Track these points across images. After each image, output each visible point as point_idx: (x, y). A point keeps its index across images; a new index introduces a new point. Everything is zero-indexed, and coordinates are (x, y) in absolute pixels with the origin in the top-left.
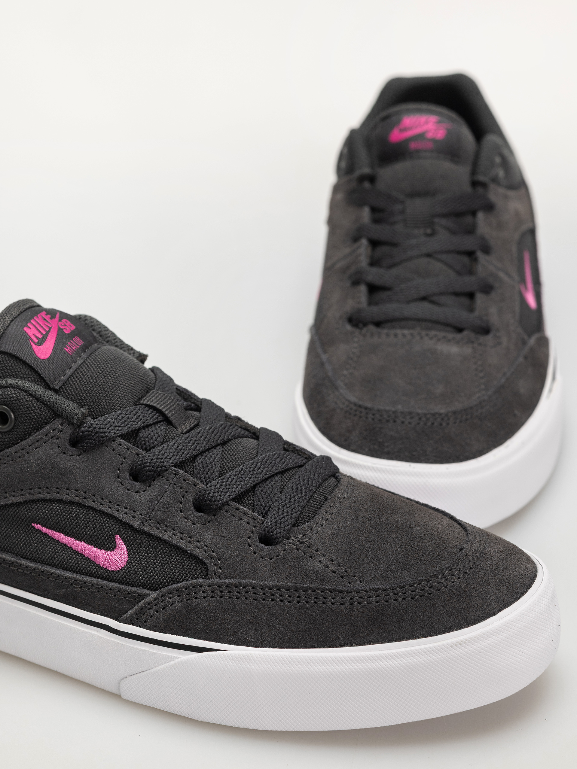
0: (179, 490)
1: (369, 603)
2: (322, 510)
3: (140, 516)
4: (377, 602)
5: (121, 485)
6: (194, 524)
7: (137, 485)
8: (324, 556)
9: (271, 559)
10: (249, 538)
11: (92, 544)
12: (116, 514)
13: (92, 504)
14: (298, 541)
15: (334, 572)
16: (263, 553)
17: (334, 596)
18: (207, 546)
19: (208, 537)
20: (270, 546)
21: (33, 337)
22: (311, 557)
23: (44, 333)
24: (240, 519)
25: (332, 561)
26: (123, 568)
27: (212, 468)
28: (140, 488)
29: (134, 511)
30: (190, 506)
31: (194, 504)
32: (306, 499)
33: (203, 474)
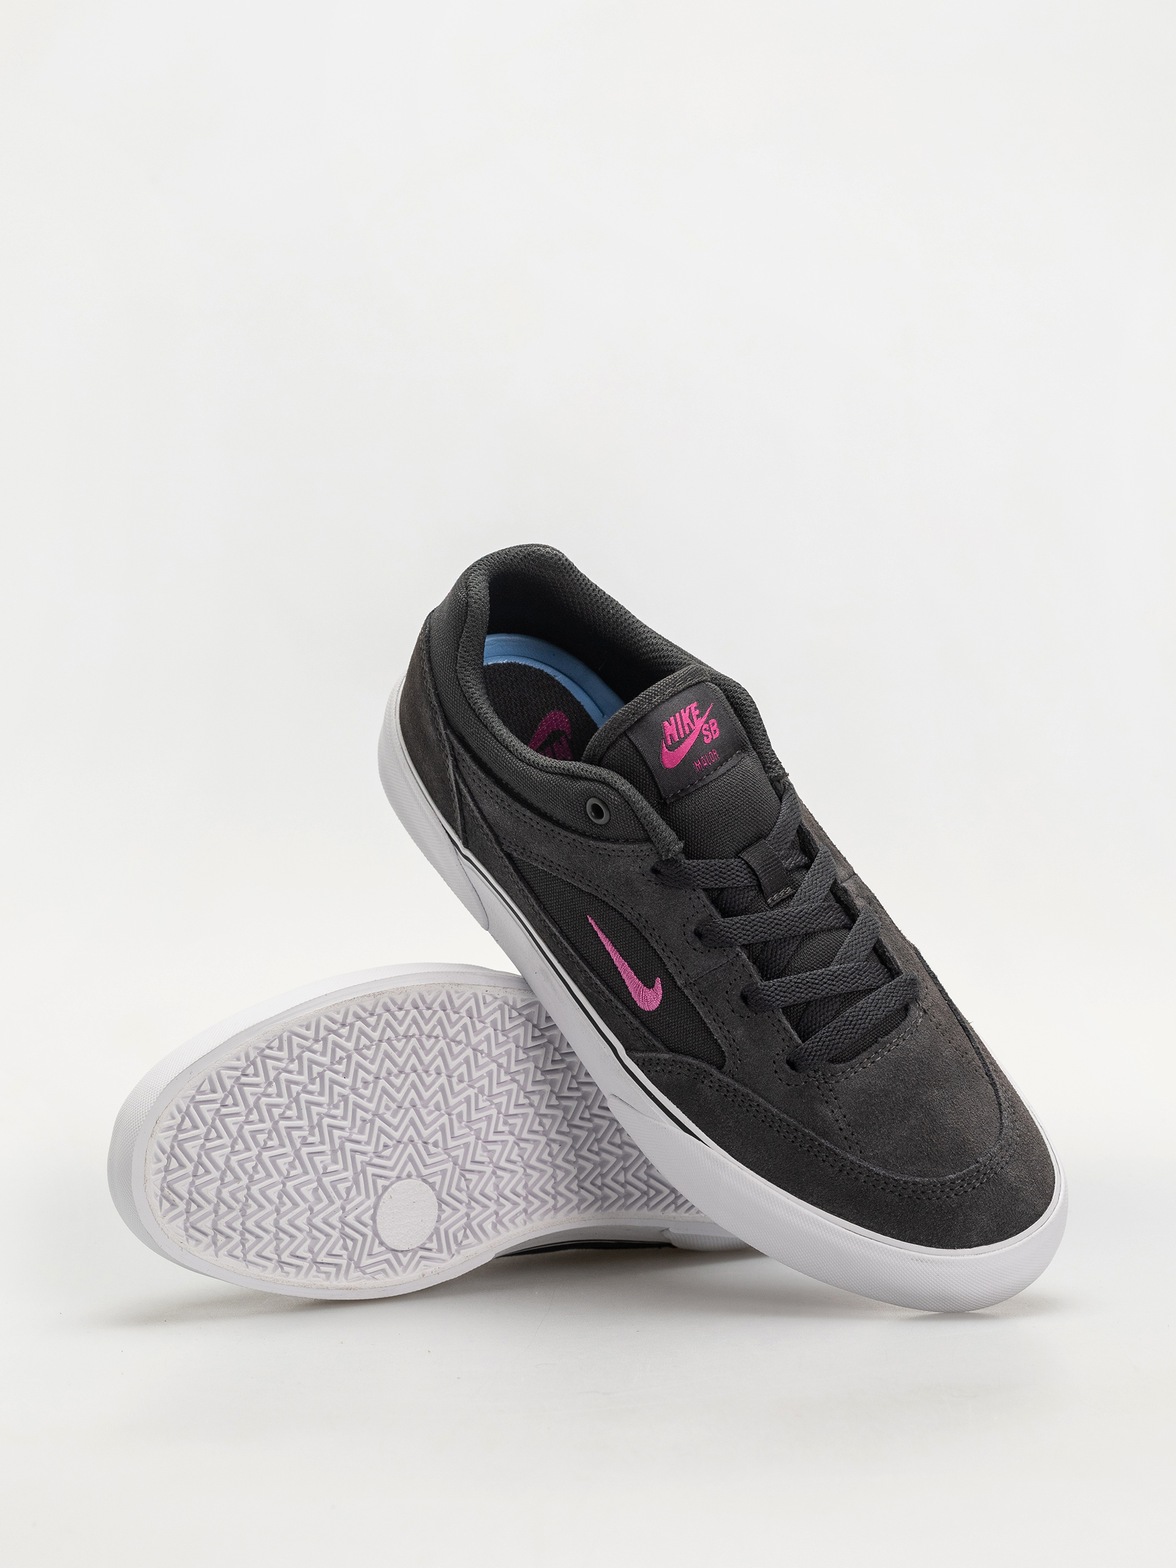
0: (734, 972)
1: (856, 1179)
2: (865, 1054)
3: (687, 976)
4: (865, 1182)
5: (683, 934)
6: (734, 1012)
7: (698, 945)
8: (840, 1108)
9: (789, 1085)
10: (778, 1054)
11: (633, 970)
12: (665, 961)
13: (647, 936)
14: (824, 1079)
15: (841, 1129)
16: (783, 1076)
17: (828, 1155)
18: (734, 1041)
19: (739, 1033)
20: (794, 1071)
21: (669, 738)
22: (827, 1102)
23: (683, 736)
24: (778, 1031)
25: (845, 1117)
26: (649, 1012)
27: (779, 959)
28: (699, 948)
29: (684, 968)
30: (736, 993)
31: (742, 992)
32: (854, 1038)
33: (767, 961)
